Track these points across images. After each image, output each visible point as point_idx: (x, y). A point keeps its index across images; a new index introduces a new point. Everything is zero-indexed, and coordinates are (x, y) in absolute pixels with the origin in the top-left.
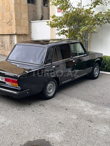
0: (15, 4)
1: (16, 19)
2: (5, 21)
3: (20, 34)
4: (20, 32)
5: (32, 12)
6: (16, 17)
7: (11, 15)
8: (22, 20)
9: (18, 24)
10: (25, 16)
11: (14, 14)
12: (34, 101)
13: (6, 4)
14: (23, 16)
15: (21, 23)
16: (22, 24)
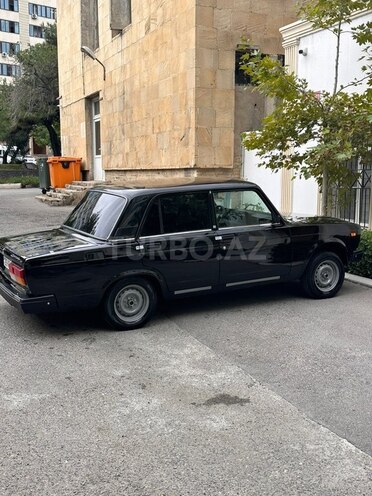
0: (198, 89)
1: (197, 129)
2: (176, 134)
3: (208, 166)
4: (207, 163)
5: (250, 107)
6: (197, 123)
7: (188, 118)
8: (216, 132)
9: (203, 139)
10: (226, 119)
11: (193, 117)
12: (84, 330)
13: (180, 92)
14: (218, 120)
15: (210, 139)
16: (215, 141)
